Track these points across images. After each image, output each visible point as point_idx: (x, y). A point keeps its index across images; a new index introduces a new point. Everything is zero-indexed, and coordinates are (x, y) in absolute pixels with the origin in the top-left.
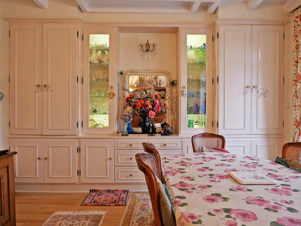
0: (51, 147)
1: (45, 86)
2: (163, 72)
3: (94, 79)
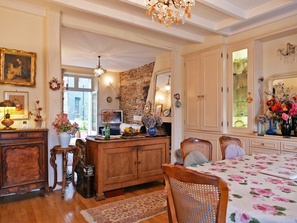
1: (202, 96)
3: (238, 88)
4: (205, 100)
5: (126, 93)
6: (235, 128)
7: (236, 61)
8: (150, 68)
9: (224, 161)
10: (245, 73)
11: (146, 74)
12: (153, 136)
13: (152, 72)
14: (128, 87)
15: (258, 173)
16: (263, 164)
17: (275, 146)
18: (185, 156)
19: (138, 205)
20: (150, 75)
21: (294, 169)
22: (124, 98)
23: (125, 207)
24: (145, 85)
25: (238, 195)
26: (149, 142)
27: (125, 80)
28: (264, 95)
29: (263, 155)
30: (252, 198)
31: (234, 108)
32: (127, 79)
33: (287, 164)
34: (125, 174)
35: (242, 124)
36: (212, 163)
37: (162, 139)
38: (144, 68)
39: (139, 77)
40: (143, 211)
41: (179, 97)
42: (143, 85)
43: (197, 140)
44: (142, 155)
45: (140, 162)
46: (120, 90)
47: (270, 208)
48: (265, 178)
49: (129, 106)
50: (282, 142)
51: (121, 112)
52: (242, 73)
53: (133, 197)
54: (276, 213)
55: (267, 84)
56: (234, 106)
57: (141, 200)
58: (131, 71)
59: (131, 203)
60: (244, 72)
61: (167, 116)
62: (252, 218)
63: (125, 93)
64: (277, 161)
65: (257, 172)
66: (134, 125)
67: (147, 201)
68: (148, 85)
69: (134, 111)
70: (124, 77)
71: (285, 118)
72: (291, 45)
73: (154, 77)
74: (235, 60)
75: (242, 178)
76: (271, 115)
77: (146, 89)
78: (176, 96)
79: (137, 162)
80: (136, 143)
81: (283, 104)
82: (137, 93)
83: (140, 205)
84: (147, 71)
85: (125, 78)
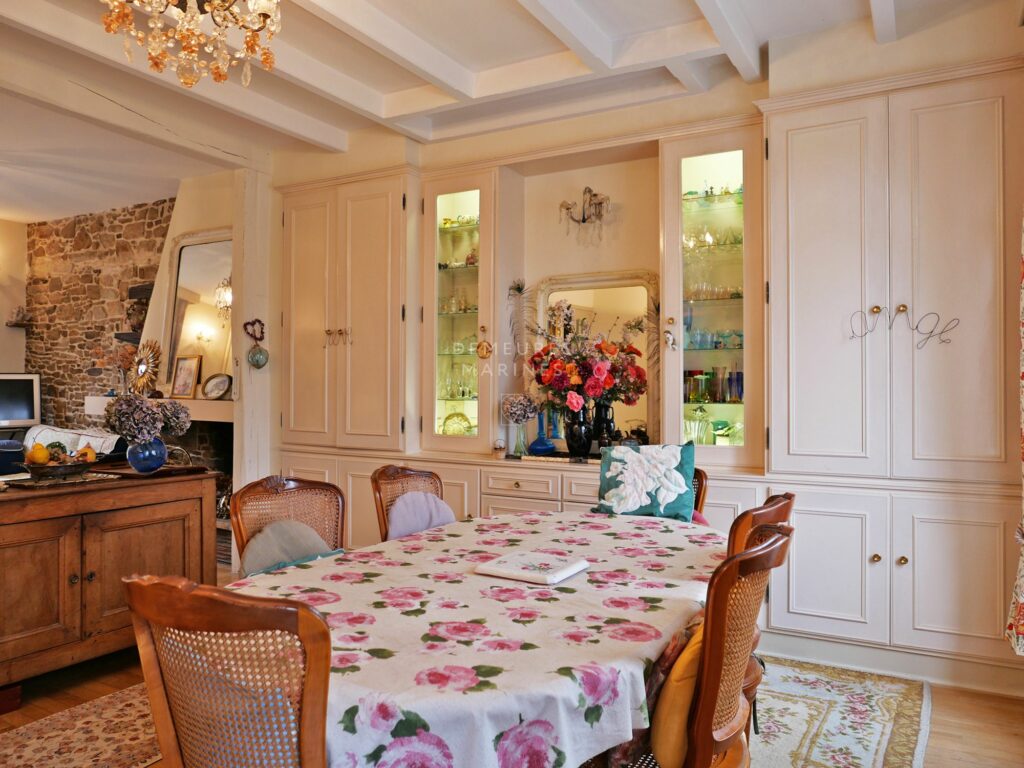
0: (353, 476)
1: (340, 332)
2: (637, 277)
3: (454, 309)
4: (348, 344)
5: (55, 307)
6: (445, 437)
7: (448, 226)
8: (155, 216)
9: (381, 546)
10: (473, 264)
11: (143, 239)
12: (154, 472)
13: (164, 235)
14: (64, 285)
15: (468, 575)
16: (495, 546)
17: (548, 488)
18: (245, 540)
19: (79, 740)
20: (158, 245)
21: (570, 552)
22: (48, 327)
23: (20, 757)
24: (135, 282)
25: (384, 650)
26: (132, 496)
27: (51, 254)
28: (526, 336)
29: (503, 518)
30: (424, 653)
31: (441, 373)
32: (62, 250)
33: (557, 541)
34: (27, 626)
35: (465, 424)
36: (340, 555)
37: (188, 485)
38: (132, 214)
39: (114, 248)
40: (96, 756)
41: (262, 333)
42: (129, 281)
43: (292, 484)
44: (103, 549)
45: (92, 575)
46: (29, 295)
47: (462, 673)
48: (482, 589)
49: (70, 356)
50: (565, 474)
51: (31, 381)
52: (464, 263)
53: (61, 710)
54: (474, 685)
55: (533, 302)
56: (440, 367)
57: (93, 718)
58: (78, 221)
59: (46, 736)
60: (471, 261)
61: (220, 398)
62: (403, 713)
63: (50, 305)
64: (534, 532)
65: (469, 572)
66: (90, 431)
67: (118, 716)
68: (147, 281)
69: (89, 377)
70: (48, 241)
71: (575, 404)
72: (595, 195)
73: (172, 253)
74: (445, 220)
75: (416, 595)
76: (543, 398)
77: (141, 296)
78: (250, 328)
79: (79, 574)
80: (76, 503)
81: (571, 365)
82: (103, 309)
83: (88, 736)
84: (147, 229)
85: (50, 246)
